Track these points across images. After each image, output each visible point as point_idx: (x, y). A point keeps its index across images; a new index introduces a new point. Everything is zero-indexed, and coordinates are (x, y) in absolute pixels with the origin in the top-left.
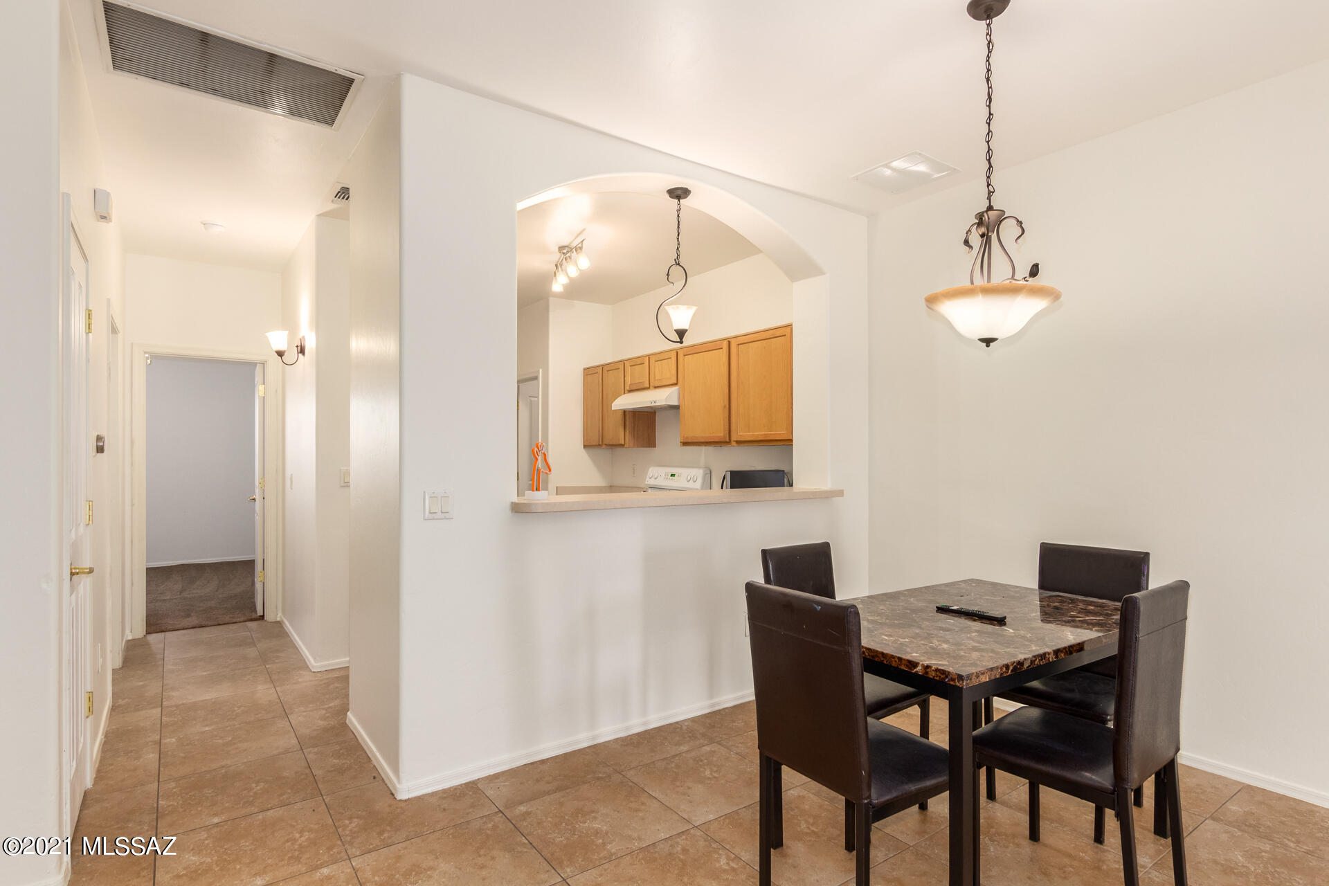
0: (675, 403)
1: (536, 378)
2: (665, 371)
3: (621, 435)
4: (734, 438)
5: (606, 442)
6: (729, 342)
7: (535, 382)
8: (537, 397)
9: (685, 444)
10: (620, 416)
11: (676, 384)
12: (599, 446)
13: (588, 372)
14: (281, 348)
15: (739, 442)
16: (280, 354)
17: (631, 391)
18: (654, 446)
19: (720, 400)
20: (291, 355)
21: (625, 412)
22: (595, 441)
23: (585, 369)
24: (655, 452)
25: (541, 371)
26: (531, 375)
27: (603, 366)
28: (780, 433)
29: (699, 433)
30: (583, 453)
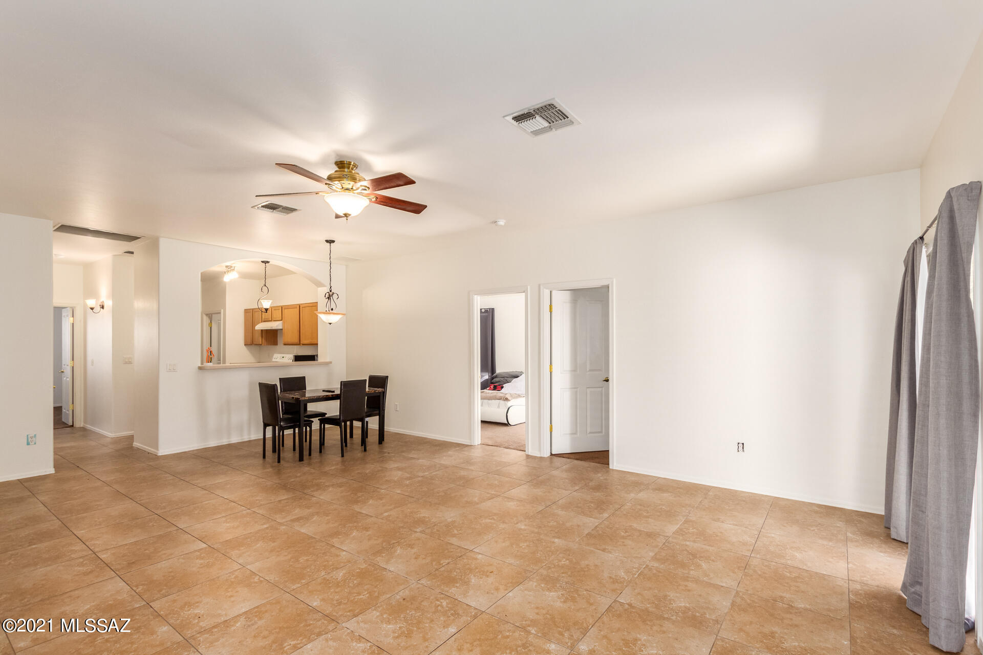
0: (281, 328)
1: (220, 313)
2: (277, 314)
3: (259, 339)
4: (301, 343)
5: (254, 343)
6: (300, 306)
7: (219, 314)
8: (221, 320)
9: (285, 344)
10: (260, 332)
11: (282, 320)
12: (251, 344)
13: (246, 311)
14: (92, 307)
15: (303, 344)
16: (92, 309)
17: (264, 321)
18: (277, 345)
19: (297, 328)
20: (98, 309)
21: (262, 330)
22: (249, 341)
23: (245, 310)
24: (278, 347)
25: (222, 310)
26: (218, 312)
27: (253, 309)
28: (314, 341)
29: (289, 340)
30: (245, 347)
